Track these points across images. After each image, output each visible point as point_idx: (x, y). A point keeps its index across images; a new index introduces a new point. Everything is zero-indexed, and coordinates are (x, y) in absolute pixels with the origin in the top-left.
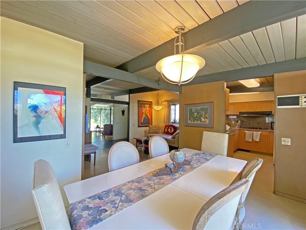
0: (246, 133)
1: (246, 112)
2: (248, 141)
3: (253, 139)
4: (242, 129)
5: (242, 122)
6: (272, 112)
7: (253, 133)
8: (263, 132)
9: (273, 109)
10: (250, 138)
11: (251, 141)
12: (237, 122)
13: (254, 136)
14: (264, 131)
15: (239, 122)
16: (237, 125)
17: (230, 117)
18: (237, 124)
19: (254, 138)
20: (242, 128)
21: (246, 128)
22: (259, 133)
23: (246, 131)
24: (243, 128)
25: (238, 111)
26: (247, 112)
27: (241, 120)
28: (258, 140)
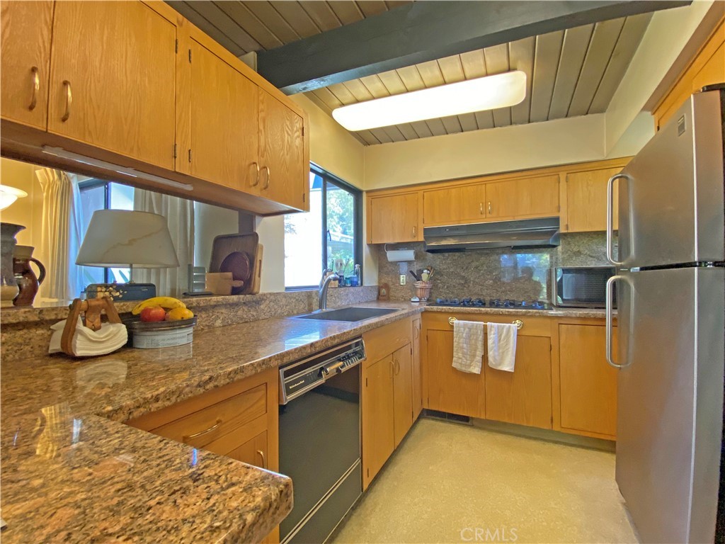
0: (452, 327)
1: (451, 229)
2: (463, 369)
3: (485, 358)
4: (435, 308)
5: (436, 274)
6: (558, 224)
7: (485, 327)
8: (530, 320)
9: (563, 208)
10: (474, 356)
11: (476, 370)
12: (418, 278)
13: (490, 342)
14: (532, 316)
15: (425, 276)
16: (415, 289)
17: (392, 256)
18: (419, 285)
19: (490, 353)
20: (437, 304)
21: (453, 304)
22: (514, 326)
23: (455, 321)
24: (442, 304)
25: (421, 227)
26: (457, 228)
27: (430, 268)
28: (508, 367)
